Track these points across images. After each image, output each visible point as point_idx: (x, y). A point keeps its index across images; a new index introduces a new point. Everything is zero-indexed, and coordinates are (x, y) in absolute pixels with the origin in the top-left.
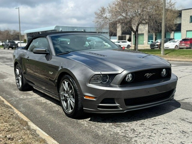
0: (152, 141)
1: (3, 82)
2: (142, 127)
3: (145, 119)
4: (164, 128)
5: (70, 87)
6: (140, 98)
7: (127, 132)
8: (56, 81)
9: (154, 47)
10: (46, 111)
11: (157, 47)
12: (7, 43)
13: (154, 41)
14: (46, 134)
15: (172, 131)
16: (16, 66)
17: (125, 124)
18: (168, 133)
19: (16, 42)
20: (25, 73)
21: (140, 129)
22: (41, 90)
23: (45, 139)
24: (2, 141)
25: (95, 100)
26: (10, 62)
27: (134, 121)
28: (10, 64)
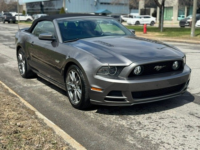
0: (156, 133)
1: (3, 67)
2: (149, 121)
3: (153, 113)
4: (170, 122)
5: (77, 77)
6: (152, 90)
7: (133, 124)
8: (63, 69)
9: (184, 24)
10: (52, 101)
11: (188, 24)
12: (3, 16)
13: (185, 16)
14: (53, 124)
15: (177, 125)
16: (19, 51)
17: (132, 117)
18: (173, 127)
19: (14, 14)
20: (28, 59)
21: (146, 123)
22: (46, 78)
23: (52, 128)
24: (12, 128)
25: (102, 92)
26: (8, 41)
27: (142, 114)
28: (9, 44)
